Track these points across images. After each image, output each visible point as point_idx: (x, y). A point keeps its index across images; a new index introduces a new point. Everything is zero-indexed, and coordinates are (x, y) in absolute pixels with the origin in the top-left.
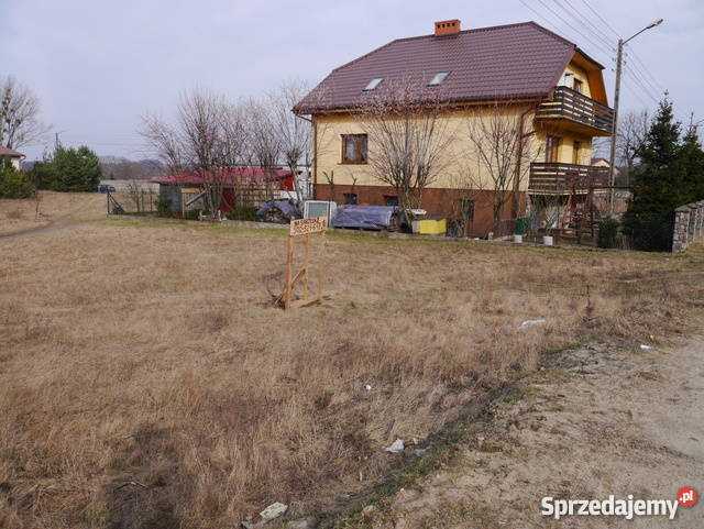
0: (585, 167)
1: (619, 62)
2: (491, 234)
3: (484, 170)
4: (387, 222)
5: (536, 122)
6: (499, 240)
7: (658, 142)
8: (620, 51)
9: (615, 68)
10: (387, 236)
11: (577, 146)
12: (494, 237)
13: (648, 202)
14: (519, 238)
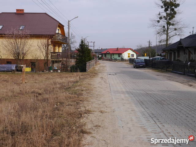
0: (61, 53)
1: (69, 26)
2: (45, 70)
3: (41, 54)
4: (14, 68)
5: (52, 42)
6: (47, 72)
7: (81, 48)
8: (69, 23)
9: (68, 27)
10: (14, 73)
11: (59, 47)
12: (46, 71)
13: (80, 61)
14: (52, 71)
